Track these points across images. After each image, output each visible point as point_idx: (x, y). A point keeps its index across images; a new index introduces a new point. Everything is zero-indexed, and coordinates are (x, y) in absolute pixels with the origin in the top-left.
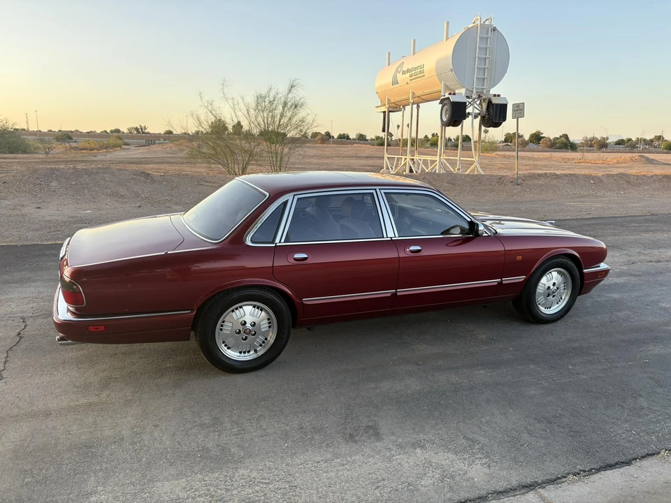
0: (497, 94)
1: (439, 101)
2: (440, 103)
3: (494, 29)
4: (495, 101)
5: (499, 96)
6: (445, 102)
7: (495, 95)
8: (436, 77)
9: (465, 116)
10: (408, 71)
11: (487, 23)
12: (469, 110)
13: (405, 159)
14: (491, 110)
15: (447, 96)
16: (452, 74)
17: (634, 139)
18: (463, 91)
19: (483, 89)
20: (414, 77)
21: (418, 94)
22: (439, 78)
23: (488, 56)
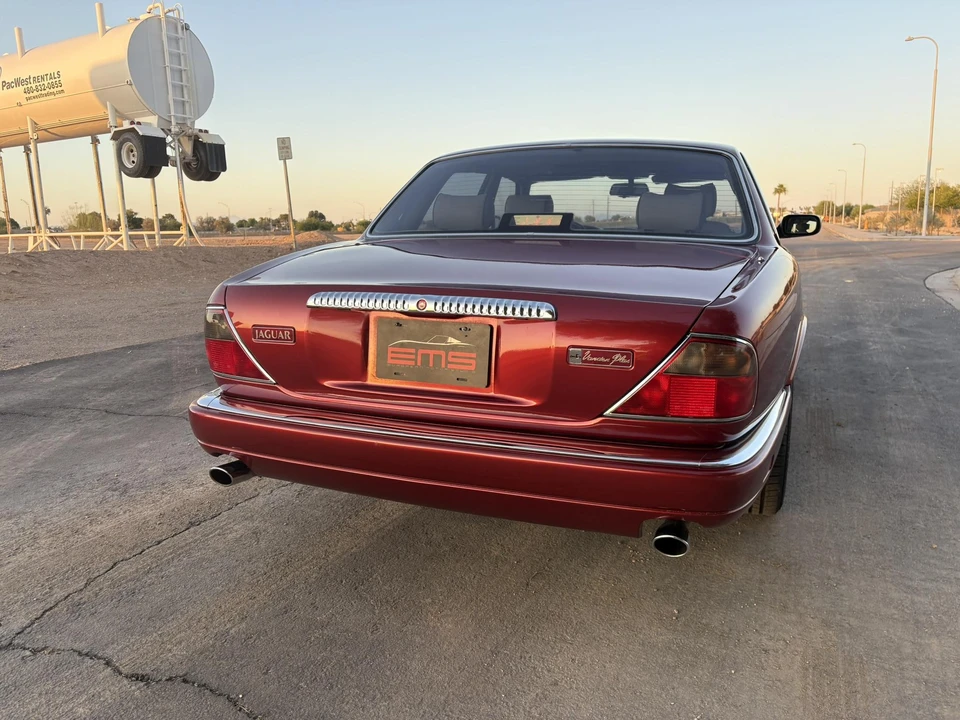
0: (203, 128)
1: (110, 135)
2: (113, 138)
3: (186, 28)
4: (204, 139)
5: (206, 131)
6: (127, 136)
7: (201, 131)
8: (93, 97)
9: (165, 160)
10: (18, 82)
11: (171, 14)
12: (170, 152)
13: (35, 238)
14: (202, 154)
15: (126, 125)
16: (132, 91)
17: (258, 220)
18: (153, 120)
19: (185, 119)
20: (35, 93)
21: (43, 124)
22: (98, 96)
23: (182, 67)
